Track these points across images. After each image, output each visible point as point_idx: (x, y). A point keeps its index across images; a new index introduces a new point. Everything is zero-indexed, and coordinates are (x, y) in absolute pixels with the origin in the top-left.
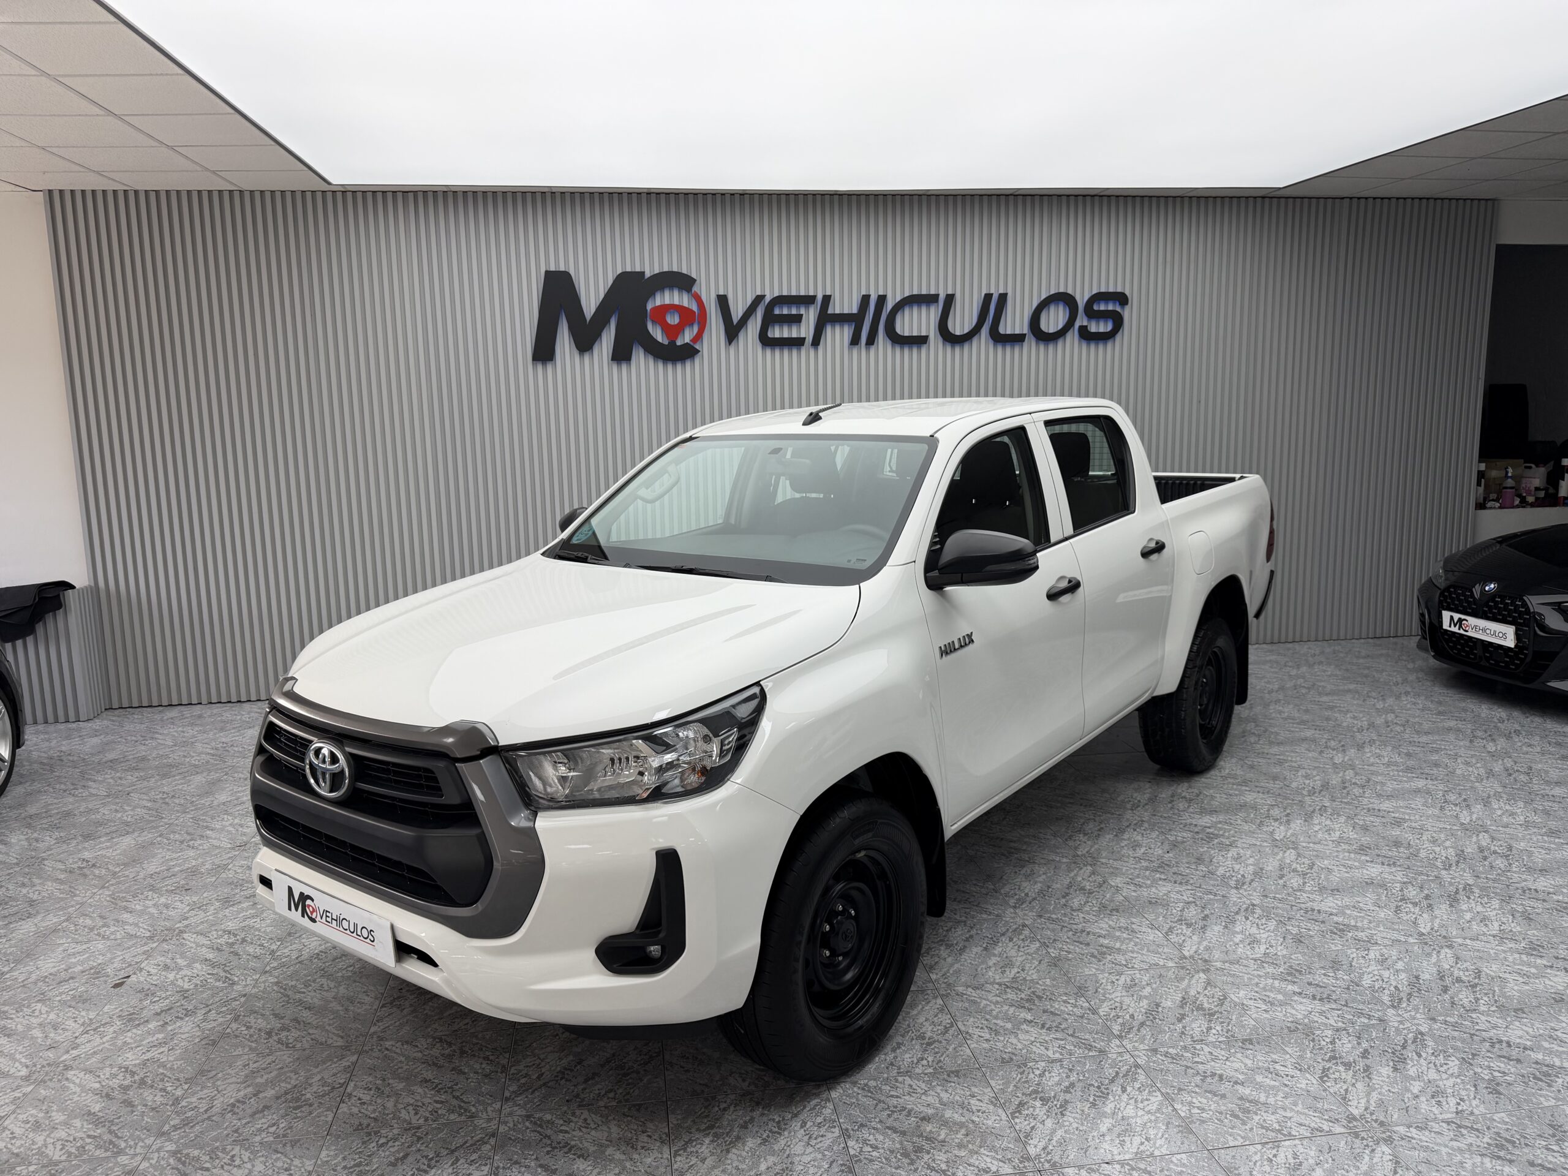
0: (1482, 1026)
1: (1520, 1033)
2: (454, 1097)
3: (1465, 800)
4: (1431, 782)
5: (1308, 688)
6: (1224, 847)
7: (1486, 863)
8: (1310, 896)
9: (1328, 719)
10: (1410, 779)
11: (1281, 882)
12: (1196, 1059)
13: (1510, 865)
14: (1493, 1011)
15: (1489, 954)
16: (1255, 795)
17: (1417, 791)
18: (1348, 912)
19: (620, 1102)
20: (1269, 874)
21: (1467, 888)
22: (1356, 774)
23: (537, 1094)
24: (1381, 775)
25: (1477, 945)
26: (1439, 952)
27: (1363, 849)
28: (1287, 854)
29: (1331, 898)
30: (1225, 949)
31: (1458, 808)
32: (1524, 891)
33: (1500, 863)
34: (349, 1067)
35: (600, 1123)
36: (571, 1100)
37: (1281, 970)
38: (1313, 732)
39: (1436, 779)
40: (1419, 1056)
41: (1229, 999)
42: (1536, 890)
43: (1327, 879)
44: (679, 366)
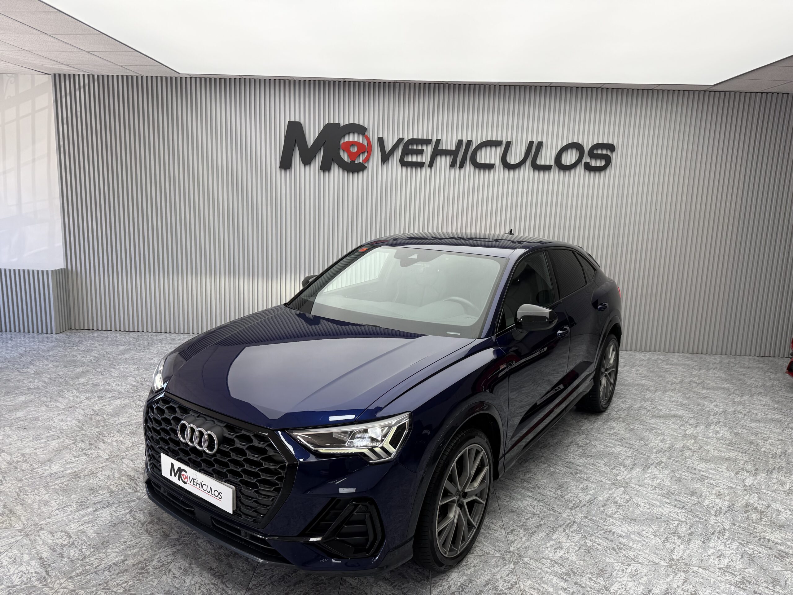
3: (756, 469)
4: (740, 454)
5: (698, 384)
6: (582, 480)
7: (745, 515)
8: (614, 521)
9: (699, 405)
10: (728, 450)
11: (602, 509)
13: (761, 518)
15: (710, 582)
16: (622, 448)
17: (728, 459)
18: (632, 536)
20: (598, 502)
21: (722, 531)
22: (695, 442)
24: (710, 445)
25: (706, 573)
26: (676, 574)
27: (669, 494)
28: (618, 490)
29: (626, 525)
30: (537, 550)
31: (748, 475)
32: (760, 540)
33: (755, 516)
37: (564, 570)
38: (684, 412)
39: (745, 452)
41: (518, 585)
42: (769, 540)
43: (633, 512)
44: (356, 175)
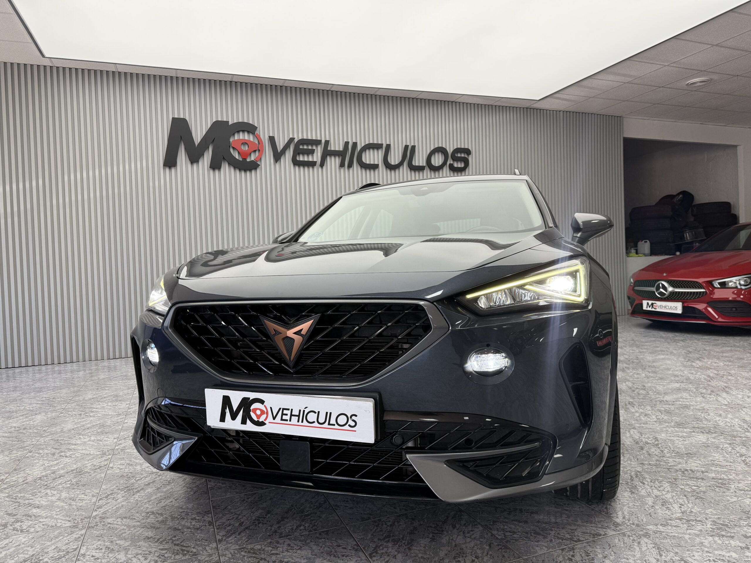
2: (175, 545)
12: (670, 465)
19: (310, 531)
23: (243, 534)
34: (79, 538)
35: (301, 545)
36: (272, 535)
44: (248, 173)
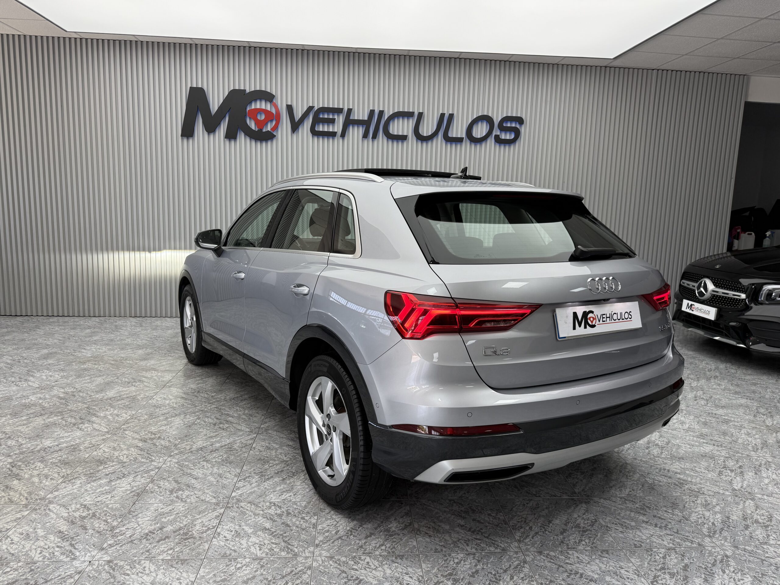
0: (571, 561)
1: (595, 568)
12: (354, 567)
14: (586, 551)
33: (656, 451)
40: (512, 578)
44: (264, 144)
